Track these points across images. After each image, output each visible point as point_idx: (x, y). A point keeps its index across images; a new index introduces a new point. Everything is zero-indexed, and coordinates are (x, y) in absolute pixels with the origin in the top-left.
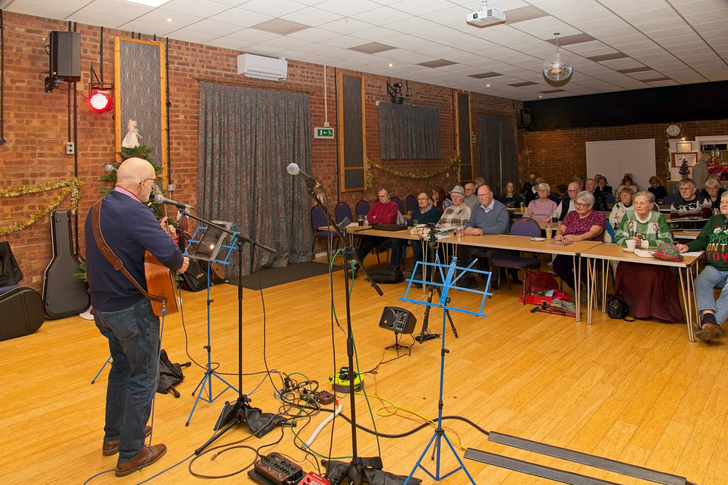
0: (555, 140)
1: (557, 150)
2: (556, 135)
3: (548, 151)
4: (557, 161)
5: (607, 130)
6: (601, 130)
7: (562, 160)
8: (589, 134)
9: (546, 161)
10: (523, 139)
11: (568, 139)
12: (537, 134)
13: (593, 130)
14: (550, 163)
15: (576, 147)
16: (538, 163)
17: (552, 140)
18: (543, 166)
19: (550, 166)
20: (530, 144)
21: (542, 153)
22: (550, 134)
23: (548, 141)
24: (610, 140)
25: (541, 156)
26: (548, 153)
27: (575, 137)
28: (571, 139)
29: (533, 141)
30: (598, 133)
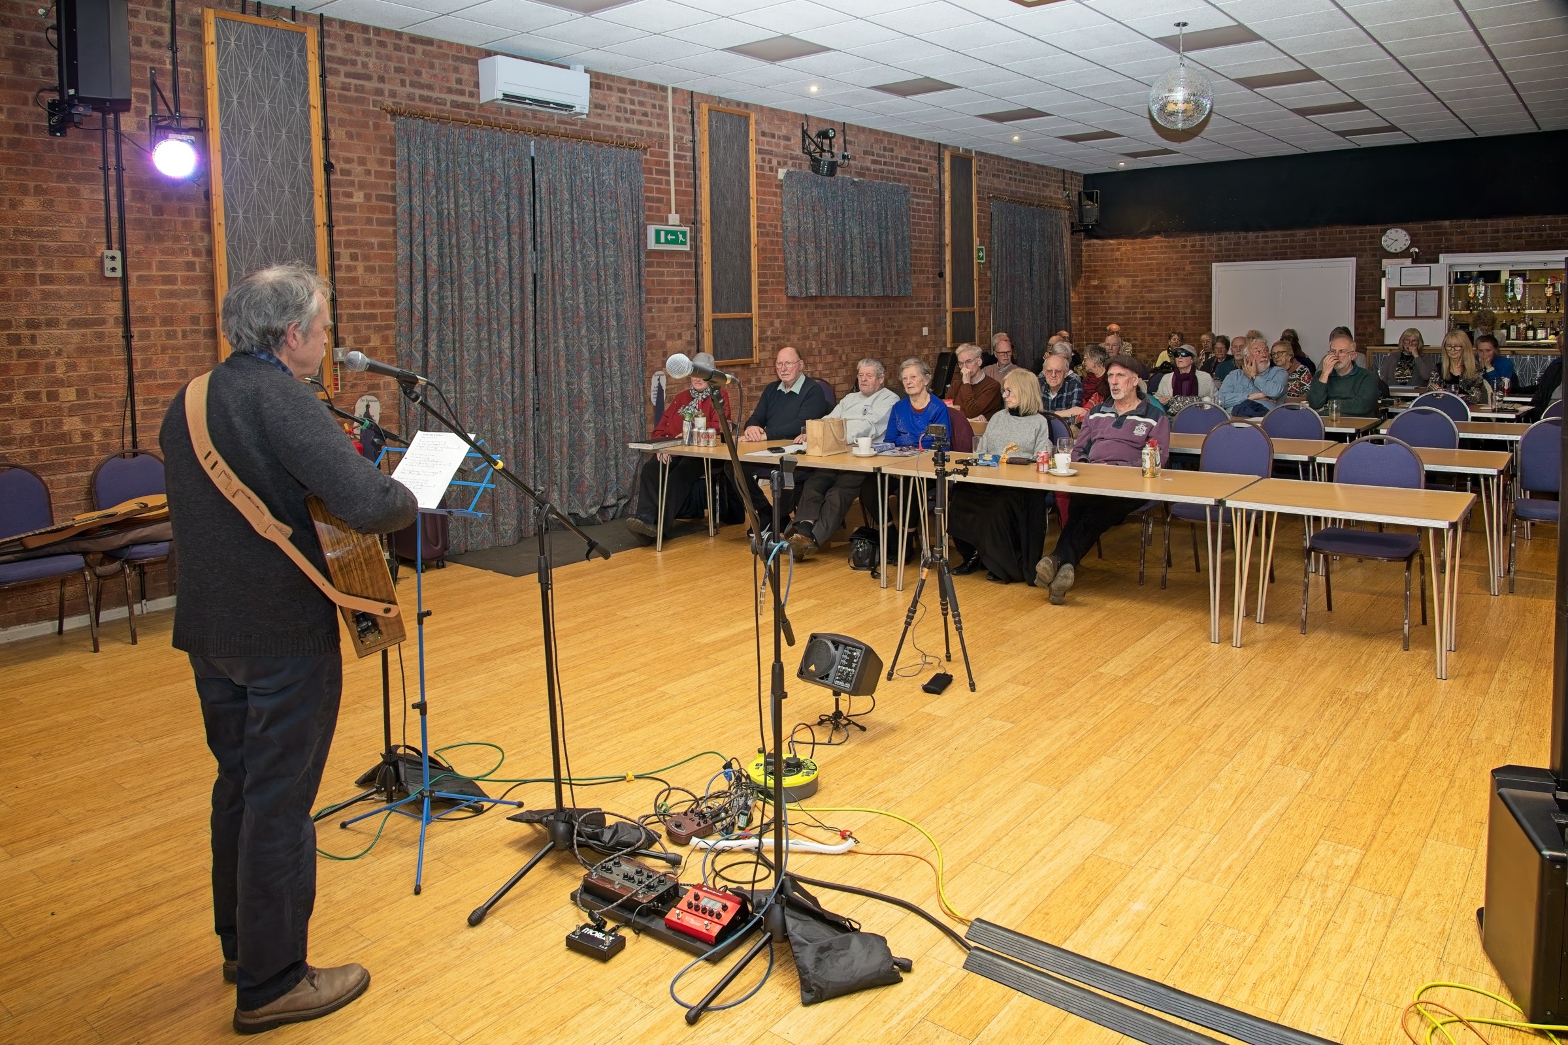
0: (1149, 259)
1: (1151, 281)
2: (1150, 248)
3: (1134, 281)
4: (1150, 303)
5: (1257, 237)
6: (1245, 238)
7: (1160, 302)
8: (1219, 245)
9: (1127, 302)
10: (1080, 256)
11: (1175, 256)
12: (1111, 244)
13: (1230, 238)
14: (1136, 308)
15: (1191, 274)
16: (1111, 308)
17: (1141, 259)
18: (1120, 314)
19: (1135, 313)
20: (1095, 266)
21: (1120, 287)
22: (1138, 247)
23: (1134, 259)
24: (1262, 260)
25: (1117, 292)
26: (1133, 287)
27: (1191, 252)
28: (1182, 258)
29: (1101, 261)
30: (1237, 244)
